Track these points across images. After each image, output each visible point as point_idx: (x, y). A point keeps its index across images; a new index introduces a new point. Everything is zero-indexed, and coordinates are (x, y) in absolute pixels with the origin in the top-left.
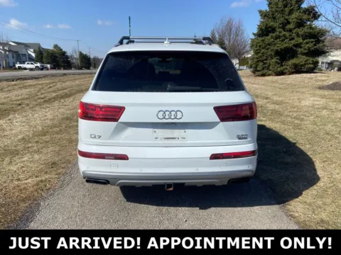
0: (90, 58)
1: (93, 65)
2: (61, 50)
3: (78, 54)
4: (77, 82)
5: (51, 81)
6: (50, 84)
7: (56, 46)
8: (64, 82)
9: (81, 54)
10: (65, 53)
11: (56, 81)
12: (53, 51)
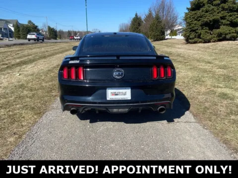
0: (56, 31)
1: (58, 36)
2: (34, 25)
3: (47, 28)
4: (43, 49)
5: (20, 49)
6: (19, 51)
7: (30, 22)
8: (31, 49)
9: (49, 28)
10: (37, 27)
11: (25, 48)
12: (27, 25)
